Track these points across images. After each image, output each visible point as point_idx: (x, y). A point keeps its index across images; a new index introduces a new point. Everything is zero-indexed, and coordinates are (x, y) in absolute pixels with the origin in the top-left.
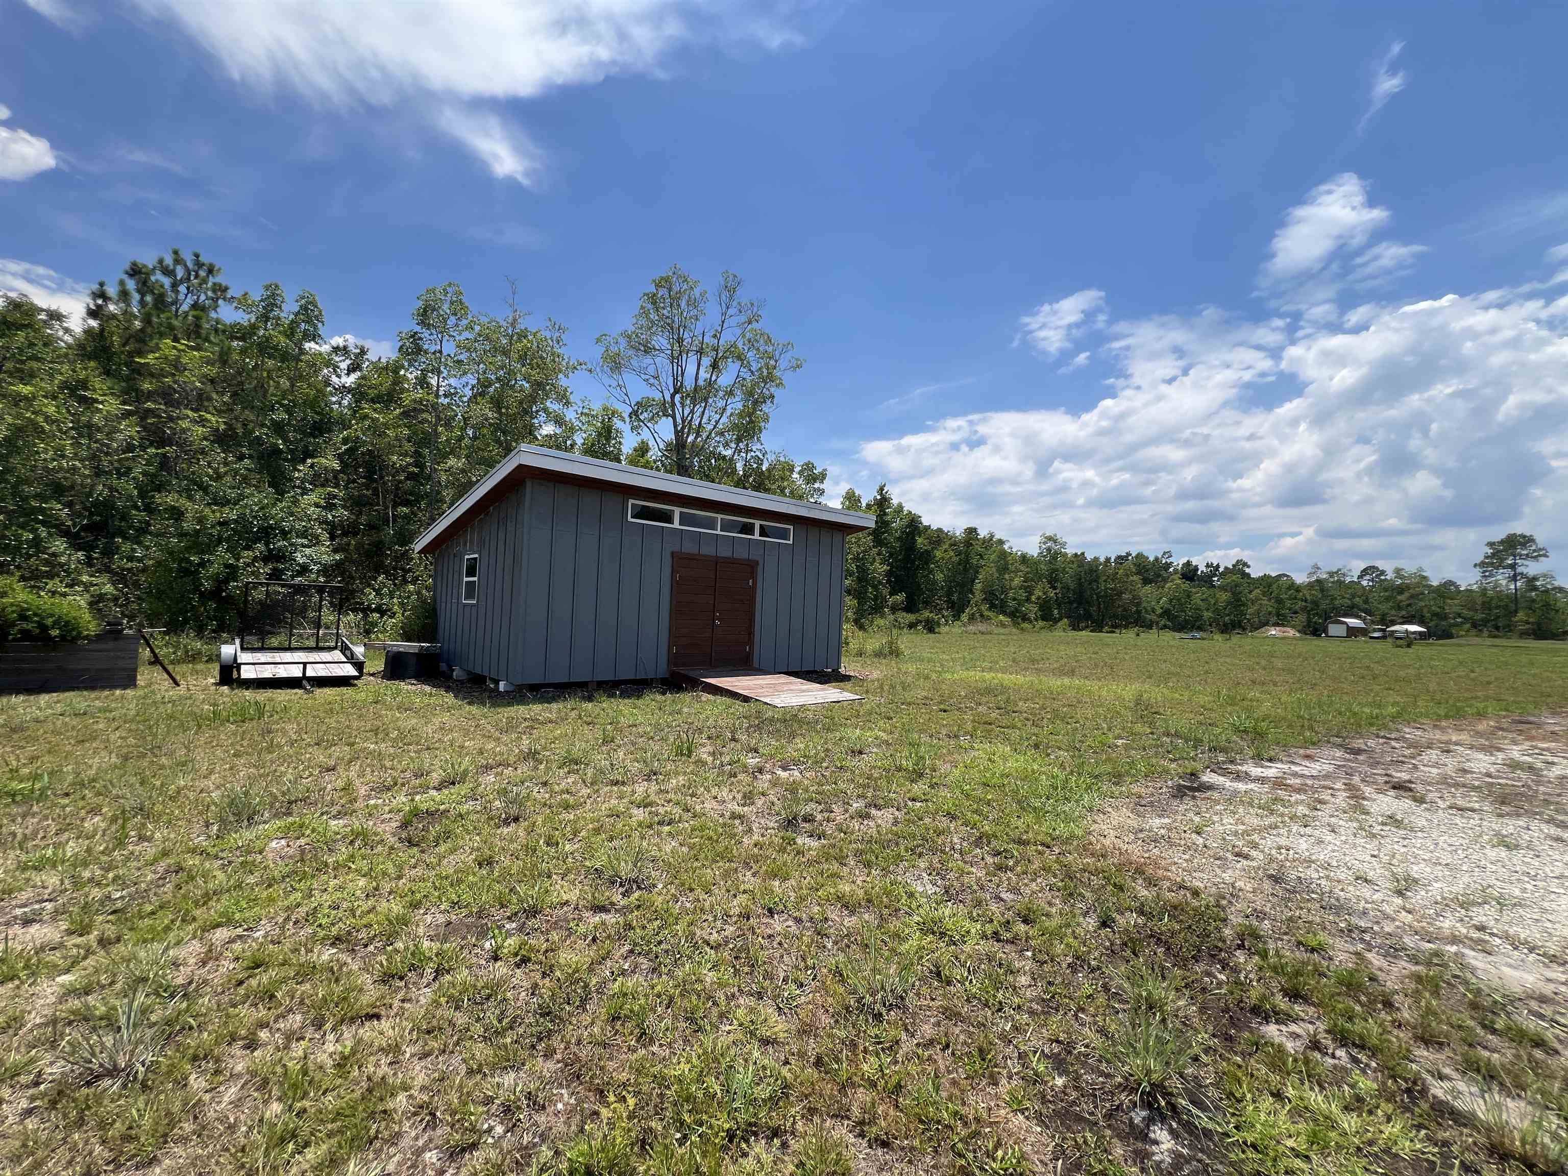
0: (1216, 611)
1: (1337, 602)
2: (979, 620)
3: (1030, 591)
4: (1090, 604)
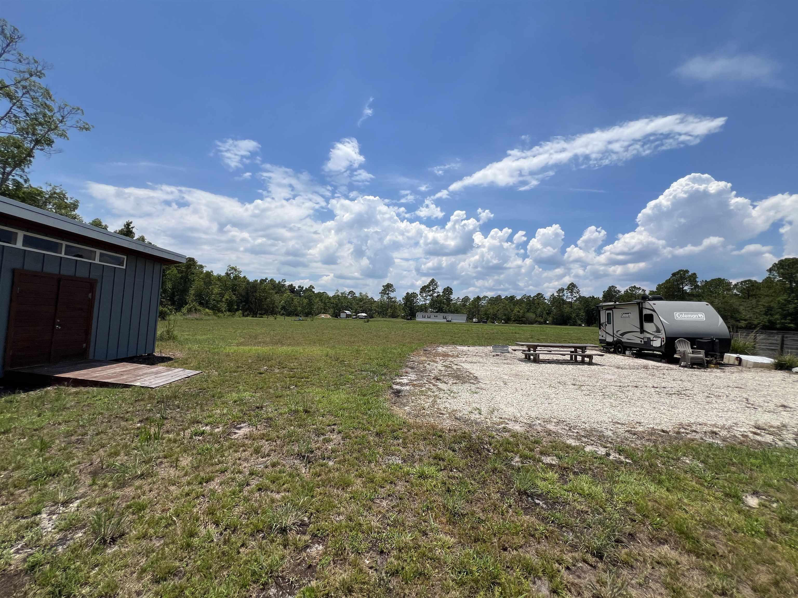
0: (302, 307)
1: (343, 305)
2: (194, 311)
3: (222, 295)
4: (252, 303)
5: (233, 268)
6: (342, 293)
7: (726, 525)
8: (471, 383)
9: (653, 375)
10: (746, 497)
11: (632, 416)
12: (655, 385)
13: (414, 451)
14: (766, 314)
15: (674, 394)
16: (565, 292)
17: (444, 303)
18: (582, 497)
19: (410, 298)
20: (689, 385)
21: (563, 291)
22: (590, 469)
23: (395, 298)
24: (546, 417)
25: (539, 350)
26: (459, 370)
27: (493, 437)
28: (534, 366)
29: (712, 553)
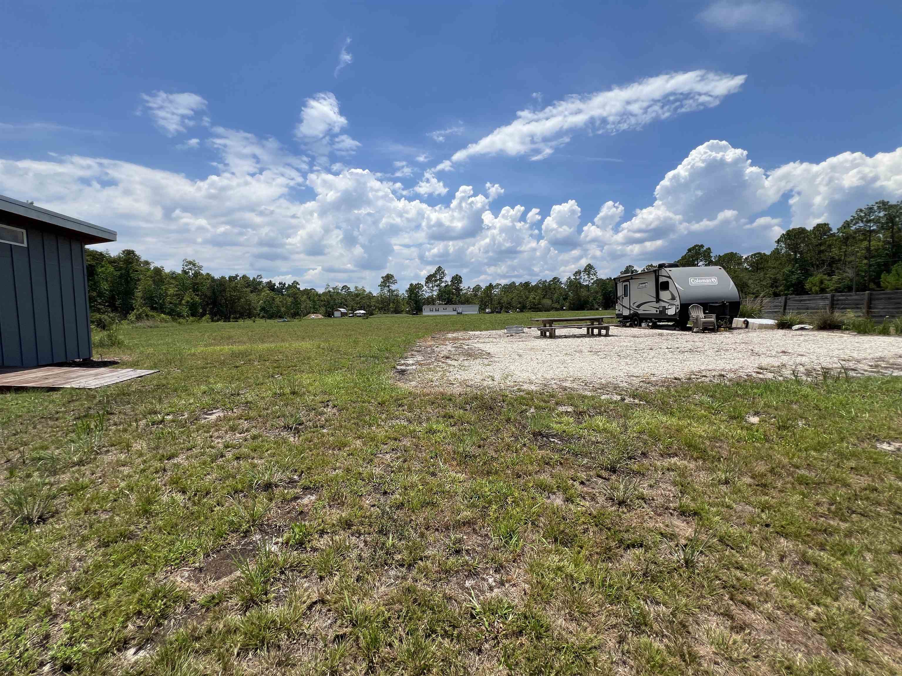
0: (287, 307)
1: (336, 302)
2: (145, 318)
3: (180, 297)
4: (222, 306)
5: (190, 263)
6: (334, 289)
7: (730, 438)
8: (483, 358)
9: (667, 340)
10: (749, 417)
11: (647, 370)
12: (669, 347)
13: (421, 414)
14: (772, 286)
15: (687, 351)
16: (582, 275)
17: (453, 294)
18: (597, 432)
19: (414, 290)
20: (700, 344)
21: (580, 273)
22: (605, 411)
23: (397, 290)
24: (562, 377)
25: (555, 325)
26: (471, 349)
27: (507, 396)
28: (549, 341)
29: (717, 457)
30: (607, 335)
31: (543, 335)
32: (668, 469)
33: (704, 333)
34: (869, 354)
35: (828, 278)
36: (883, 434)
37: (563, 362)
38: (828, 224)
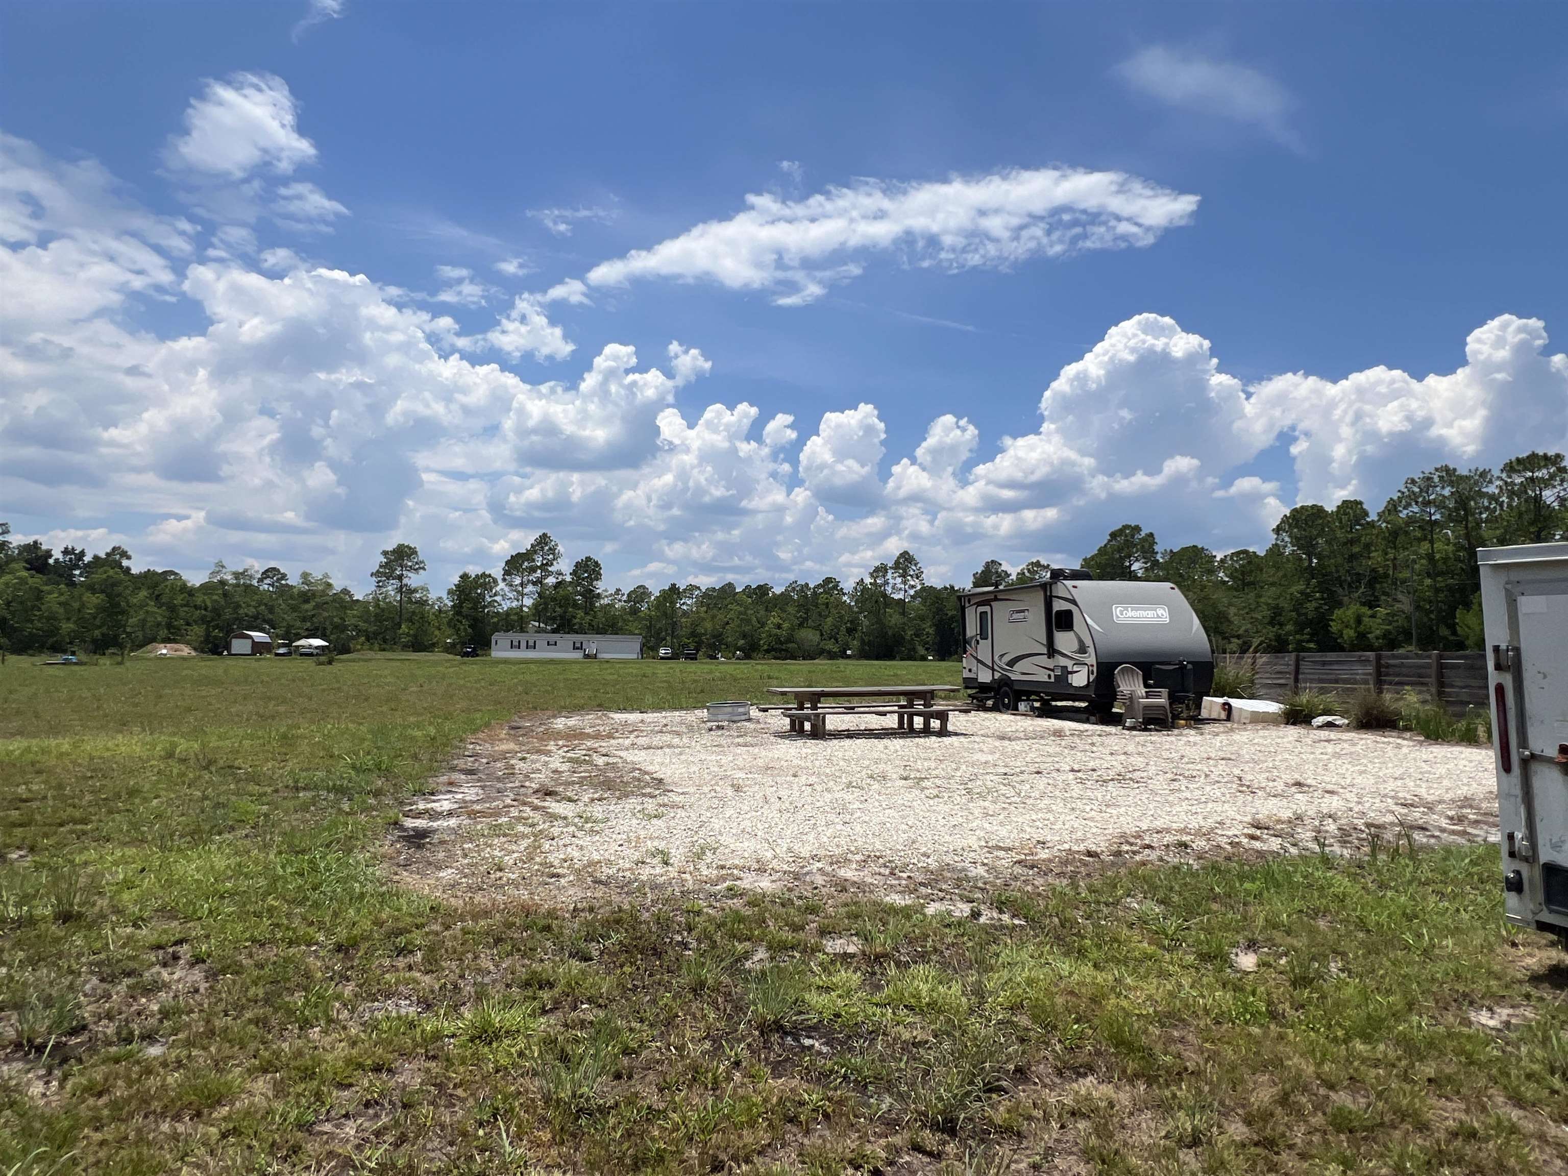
0: (81, 621)
1: (241, 611)
6: (237, 575)
7: (1200, 1013)
8: (644, 795)
9: (1072, 748)
10: (1237, 955)
11: (1028, 829)
12: (1076, 767)
13: (462, 977)
14: (1272, 623)
15: (1112, 780)
16: (889, 575)
17: (575, 605)
18: (916, 1014)
19: (470, 590)
20: (1139, 761)
21: (886, 570)
22: (935, 950)
23: (425, 589)
24: (837, 851)
25: (824, 706)
26: (613, 767)
27: (699, 913)
28: (813, 746)
29: (1176, 1070)
30: (943, 732)
31: (796, 730)
32: (1073, 1114)
33: (1146, 730)
34: (1447, 790)
35: (1370, 612)
36: (1480, 987)
37: (842, 809)
38: (1361, 503)
